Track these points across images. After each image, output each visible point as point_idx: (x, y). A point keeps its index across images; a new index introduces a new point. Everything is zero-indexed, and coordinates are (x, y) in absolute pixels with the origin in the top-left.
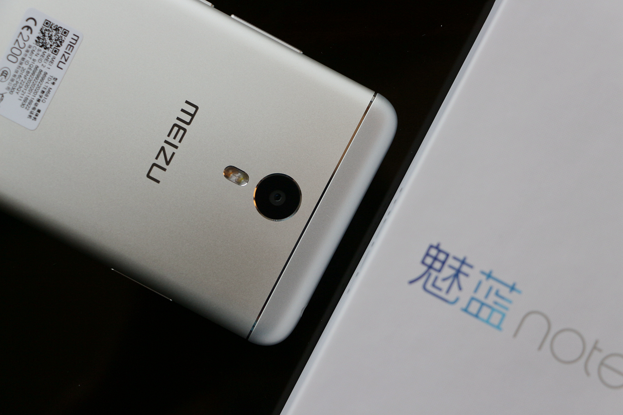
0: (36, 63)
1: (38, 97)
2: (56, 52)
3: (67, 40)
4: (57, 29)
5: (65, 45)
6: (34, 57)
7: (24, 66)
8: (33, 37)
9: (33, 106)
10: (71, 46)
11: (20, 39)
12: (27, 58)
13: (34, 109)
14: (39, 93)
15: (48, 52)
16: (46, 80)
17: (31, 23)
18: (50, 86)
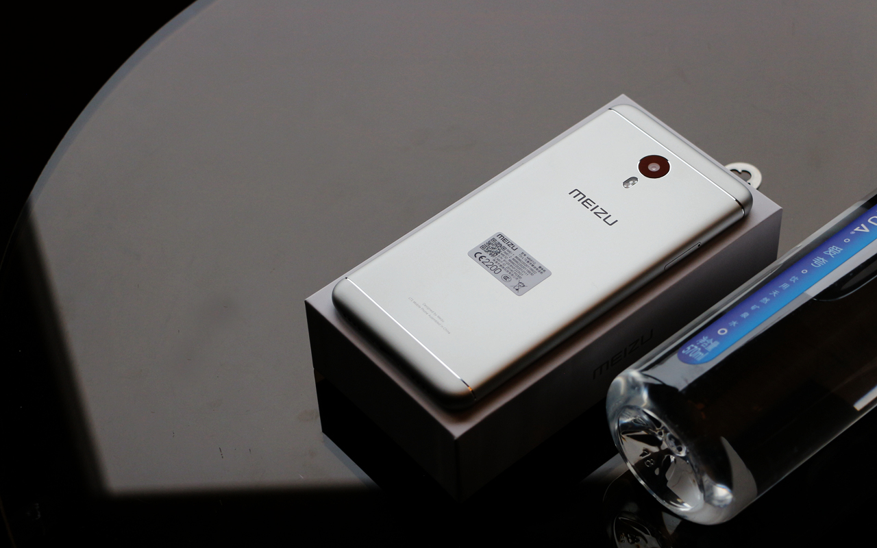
0: (507, 260)
1: (530, 266)
2: (504, 248)
3: (499, 240)
4: (489, 244)
5: (501, 242)
6: (502, 260)
7: (505, 267)
8: (488, 256)
9: (535, 270)
10: (504, 239)
11: (486, 264)
12: (501, 264)
13: (537, 269)
14: (528, 264)
15: (503, 252)
16: (521, 258)
17: (478, 255)
18: (525, 257)
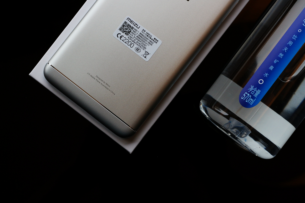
0: (136, 36)
1: (149, 38)
2: (132, 28)
3: (129, 22)
4: (123, 26)
5: (130, 24)
6: (133, 37)
7: (136, 41)
8: (125, 36)
9: (152, 41)
10: (131, 22)
11: (125, 41)
12: (133, 40)
13: (153, 40)
14: (148, 37)
15: (132, 31)
16: (143, 34)
17: (119, 36)
18: (145, 33)
